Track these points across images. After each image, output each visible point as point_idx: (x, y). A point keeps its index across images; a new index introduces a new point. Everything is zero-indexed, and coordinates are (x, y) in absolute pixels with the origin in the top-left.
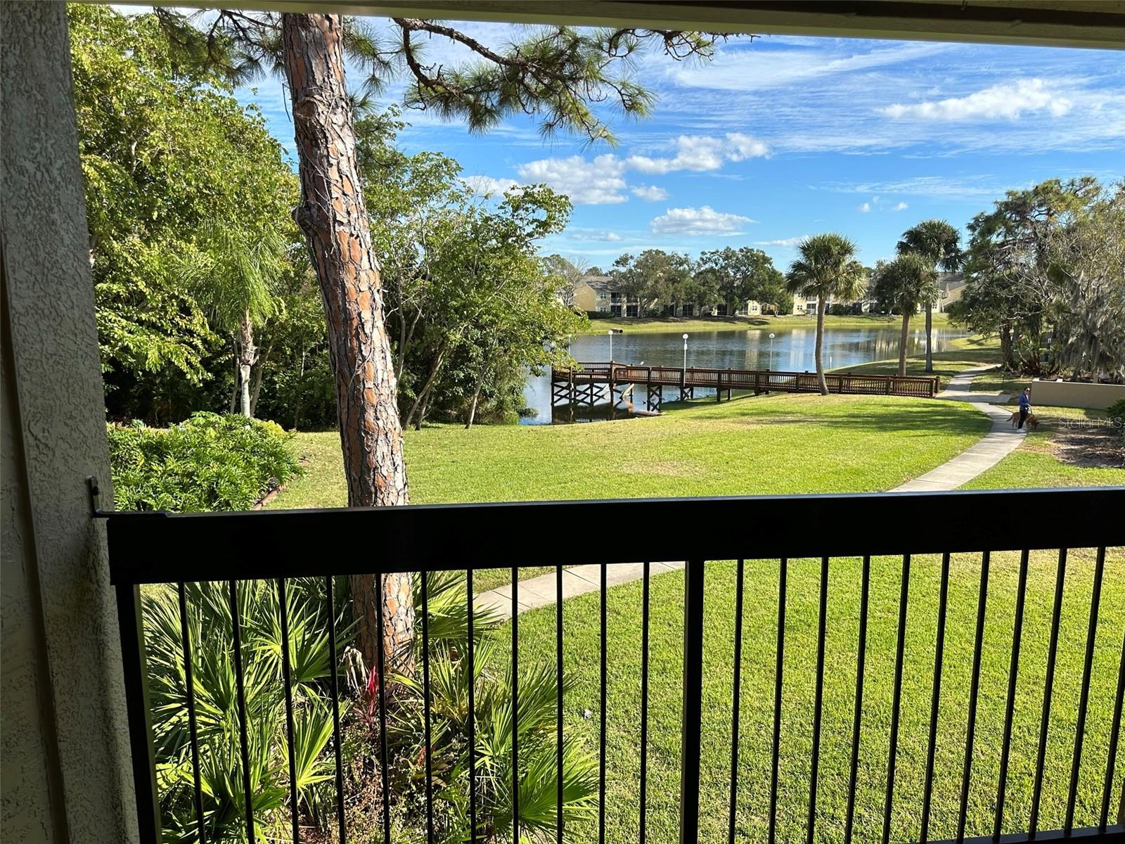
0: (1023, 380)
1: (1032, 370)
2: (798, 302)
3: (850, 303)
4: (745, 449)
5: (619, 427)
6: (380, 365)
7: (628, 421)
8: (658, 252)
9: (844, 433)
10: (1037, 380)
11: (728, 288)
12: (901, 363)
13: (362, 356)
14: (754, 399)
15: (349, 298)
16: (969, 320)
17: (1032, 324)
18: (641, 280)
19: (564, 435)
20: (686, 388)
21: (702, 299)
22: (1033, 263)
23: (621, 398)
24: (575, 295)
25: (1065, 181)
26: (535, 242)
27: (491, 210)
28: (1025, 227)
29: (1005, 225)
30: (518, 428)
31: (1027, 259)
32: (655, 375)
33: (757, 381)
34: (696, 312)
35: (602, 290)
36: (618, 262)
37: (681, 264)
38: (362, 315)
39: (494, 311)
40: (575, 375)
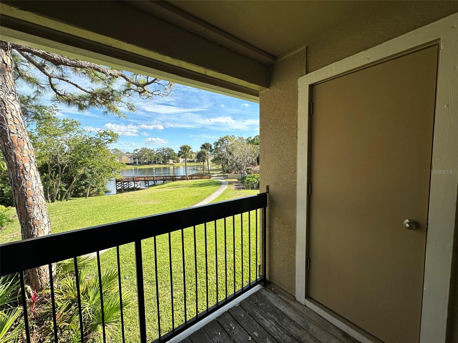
0: (226, 174)
1: (228, 172)
2: (181, 160)
3: (192, 160)
4: (171, 195)
5: (137, 193)
6: (34, 182)
7: (139, 191)
8: (145, 148)
9: (193, 188)
10: (229, 174)
11: (164, 157)
12: (203, 172)
13: (25, 179)
14: (172, 182)
15: (18, 159)
16: (215, 163)
17: (227, 163)
18: (141, 155)
19: (120, 197)
20: (155, 181)
21: (158, 159)
22: (226, 151)
23: (137, 185)
24: (122, 159)
25: (229, 136)
26: (108, 145)
27: (92, 135)
28: (224, 144)
29: (220, 144)
30: (104, 196)
31: (224, 150)
32: (146, 178)
33: (173, 178)
34: (157, 162)
35: (130, 157)
36: (134, 151)
37: (152, 151)
38: (25, 165)
39: (95, 164)
40: (123, 180)
